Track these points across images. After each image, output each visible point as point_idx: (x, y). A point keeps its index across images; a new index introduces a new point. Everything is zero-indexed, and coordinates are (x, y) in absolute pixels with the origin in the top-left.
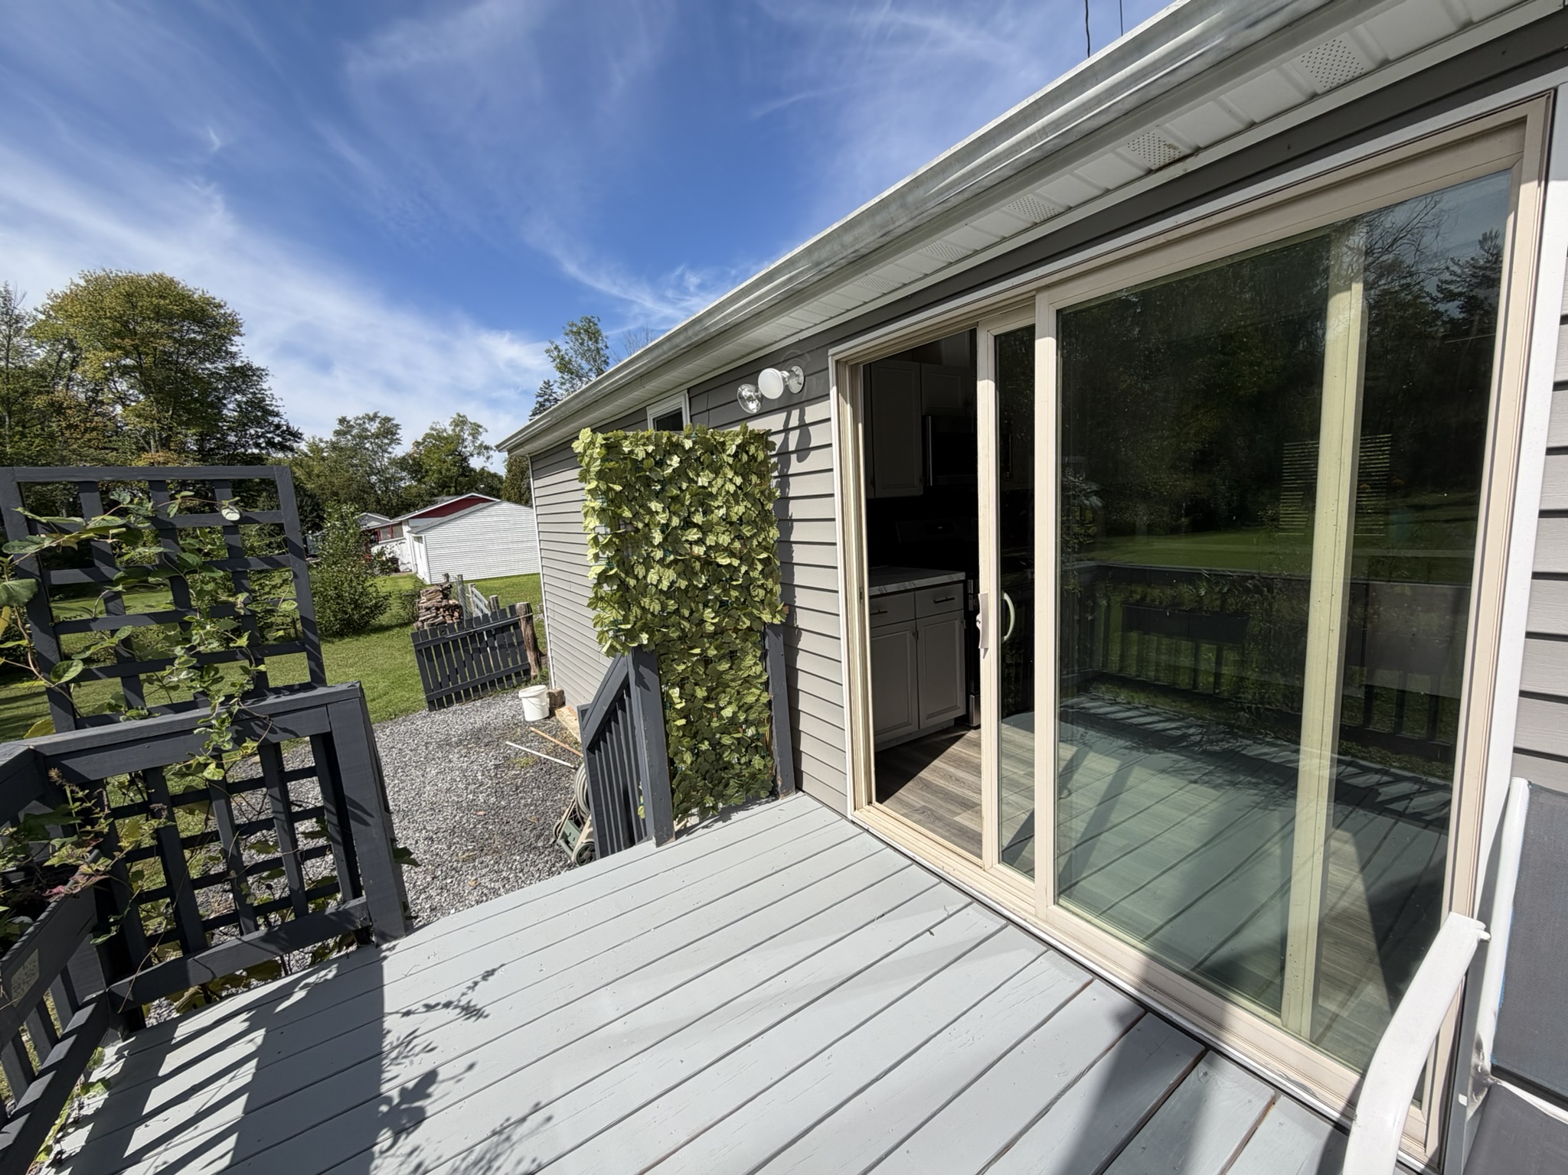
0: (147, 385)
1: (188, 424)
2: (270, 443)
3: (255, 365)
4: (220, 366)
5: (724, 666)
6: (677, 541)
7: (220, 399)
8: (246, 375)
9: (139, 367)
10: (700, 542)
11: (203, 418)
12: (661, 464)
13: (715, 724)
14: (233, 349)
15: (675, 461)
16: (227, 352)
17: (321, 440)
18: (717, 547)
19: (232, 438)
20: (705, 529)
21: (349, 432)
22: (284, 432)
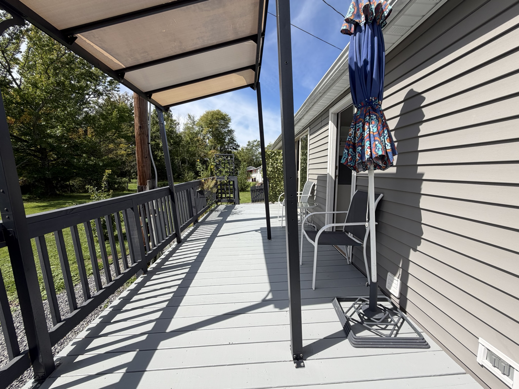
0: (213, 135)
1: (219, 144)
2: (233, 148)
3: (233, 129)
4: (226, 130)
5: (278, 183)
6: (273, 165)
7: (225, 138)
8: (231, 132)
9: (212, 131)
10: (276, 165)
11: (222, 142)
12: (272, 154)
13: (276, 190)
14: (229, 126)
15: (273, 154)
16: (228, 127)
17: (244, 147)
18: (278, 166)
19: (226, 147)
20: (277, 163)
21: (250, 145)
22: (236, 145)
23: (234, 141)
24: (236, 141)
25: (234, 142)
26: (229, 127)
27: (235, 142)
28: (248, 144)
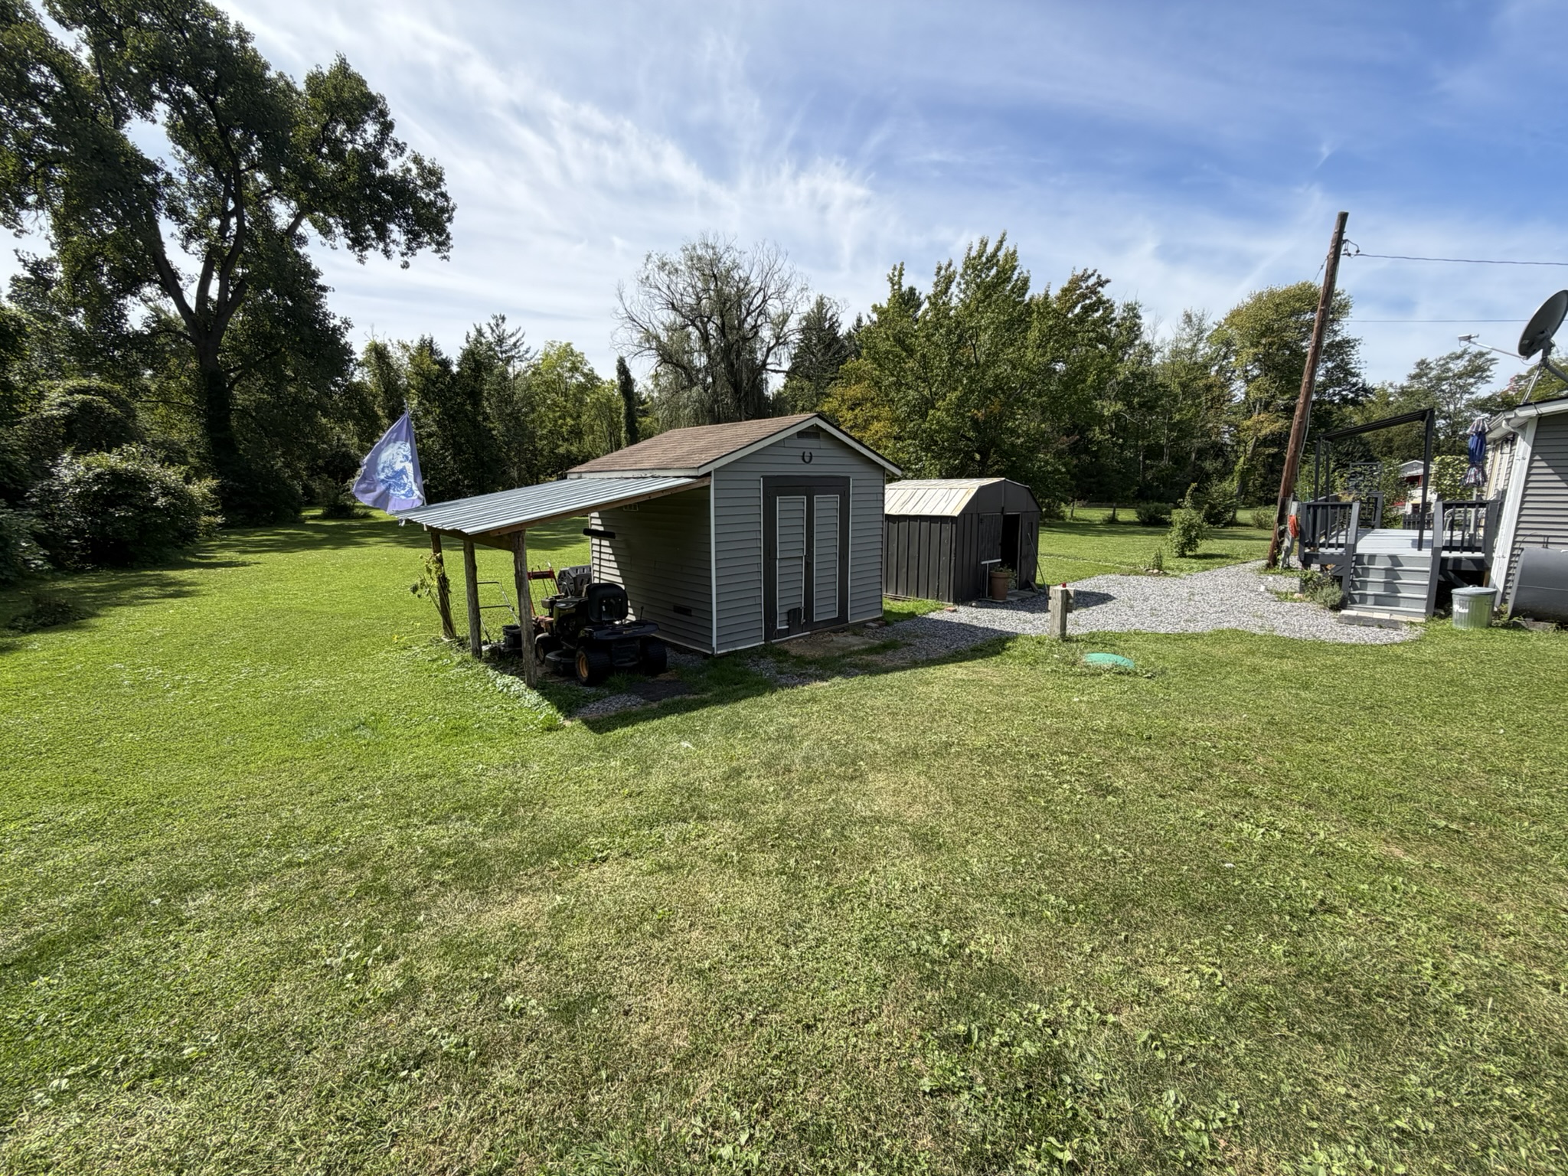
0: (1268, 366)
1: (1285, 392)
2: (1344, 400)
14: (1338, 328)
21: (1426, 375)
22: (1358, 389)
23: (1349, 373)
24: (1358, 375)
25: (1350, 379)
26: (1335, 333)
27: (1354, 380)
28: (1414, 371)
